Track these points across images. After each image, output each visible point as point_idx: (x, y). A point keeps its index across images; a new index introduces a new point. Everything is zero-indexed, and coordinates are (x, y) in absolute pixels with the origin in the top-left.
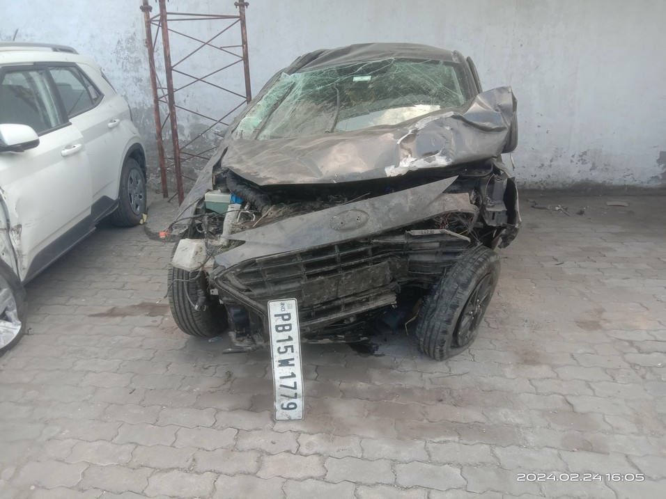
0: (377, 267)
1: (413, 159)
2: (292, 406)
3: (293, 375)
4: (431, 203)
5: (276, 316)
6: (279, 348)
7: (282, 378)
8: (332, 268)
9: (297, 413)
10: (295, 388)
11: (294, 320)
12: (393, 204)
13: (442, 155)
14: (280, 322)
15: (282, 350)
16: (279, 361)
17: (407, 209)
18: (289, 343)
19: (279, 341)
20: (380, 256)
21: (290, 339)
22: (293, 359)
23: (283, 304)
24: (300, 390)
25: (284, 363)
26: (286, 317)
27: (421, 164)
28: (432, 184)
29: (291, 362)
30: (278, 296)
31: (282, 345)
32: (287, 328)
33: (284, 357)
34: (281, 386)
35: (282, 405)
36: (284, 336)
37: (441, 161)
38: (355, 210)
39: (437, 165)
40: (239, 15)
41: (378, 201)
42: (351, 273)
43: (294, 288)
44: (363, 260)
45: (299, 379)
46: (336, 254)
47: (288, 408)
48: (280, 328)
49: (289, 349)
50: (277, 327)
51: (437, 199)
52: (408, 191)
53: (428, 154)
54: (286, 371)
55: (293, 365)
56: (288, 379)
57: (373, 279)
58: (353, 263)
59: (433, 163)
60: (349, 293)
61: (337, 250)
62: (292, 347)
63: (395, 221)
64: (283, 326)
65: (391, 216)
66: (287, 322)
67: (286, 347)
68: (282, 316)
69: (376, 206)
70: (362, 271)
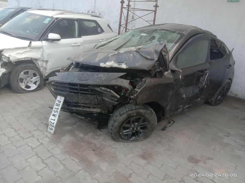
0: (92, 97)
1: (114, 63)
2: (52, 129)
3: (54, 120)
4: (112, 80)
5: (58, 100)
6: (54, 110)
7: (51, 119)
8: (76, 91)
9: (52, 132)
10: (53, 124)
11: (61, 104)
12: (99, 76)
13: (125, 64)
14: (58, 103)
15: (55, 111)
16: (53, 114)
17: (103, 79)
18: (57, 110)
19: (55, 108)
20: (93, 93)
21: (58, 109)
22: (56, 115)
23: (61, 98)
24: (54, 125)
25: (54, 115)
26: (60, 102)
27: (116, 65)
28: (116, 73)
29: (56, 116)
30: (61, 95)
31: (55, 110)
32: (59, 105)
33: (55, 114)
34: (50, 121)
35: (50, 127)
36: (57, 107)
37: (124, 66)
38: (87, 74)
39: (122, 67)
40: (154, 10)
41: (95, 74)
42: (82, 95)
43: (64, 94)
44: (86, 92)
45: (56, 122)
46: (78, 87)
47: (50, 129)
48: (57, 105)
49: (57, 112)
50: (56, 104)
51: (115, 79)
52: (106, 73)
53: (120, 63)
54: (53, 118)
55: (56, 117)
56: (53, 120)
57: (90, 100)
58: (83, 92)
59: (121, 66)
60: (82, 102)
61: (79, 86)
62: (57, 111)
63: (98, 82)
64: (58, 104)
65: (97, 80)
66: (59, 104)
67: (56, 111)
68: (59, 101)
69: (94, 75)
70: (86, 96)
